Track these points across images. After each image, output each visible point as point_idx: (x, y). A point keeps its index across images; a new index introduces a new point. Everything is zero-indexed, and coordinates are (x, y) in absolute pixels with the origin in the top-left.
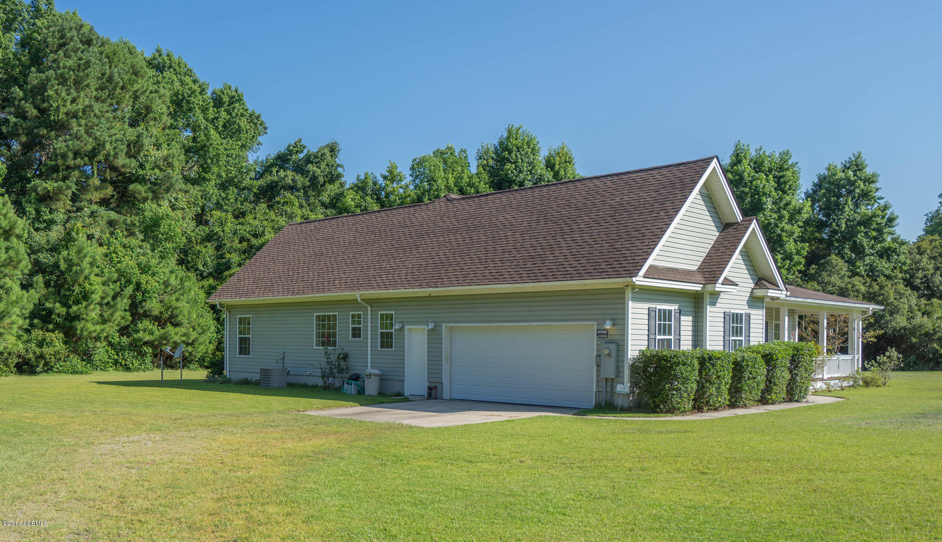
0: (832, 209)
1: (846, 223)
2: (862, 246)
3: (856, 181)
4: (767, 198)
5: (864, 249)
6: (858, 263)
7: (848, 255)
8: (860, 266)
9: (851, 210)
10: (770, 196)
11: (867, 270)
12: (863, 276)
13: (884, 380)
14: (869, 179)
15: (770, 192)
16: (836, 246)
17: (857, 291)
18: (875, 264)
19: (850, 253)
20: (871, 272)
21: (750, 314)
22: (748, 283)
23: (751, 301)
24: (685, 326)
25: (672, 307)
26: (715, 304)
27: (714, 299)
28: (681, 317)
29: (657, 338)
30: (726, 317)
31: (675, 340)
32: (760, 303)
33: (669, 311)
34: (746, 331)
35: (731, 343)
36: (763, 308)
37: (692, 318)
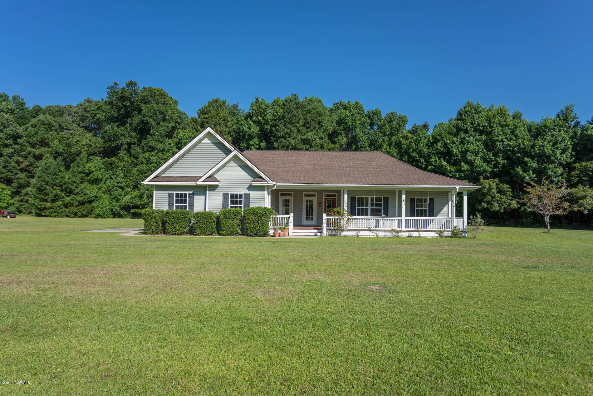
21: (249, 194)
22: (248, 180)
23: (252, 188)
24: (198, 200)
25: (187, 192)
26: (214, 190)
27: (213, 188)
28: (195, 197)
29: (175, 205)
30: (225, 196)
31: (189, 206)
32: (261, 188)
33: (185, 195)
34: (245, 202)
35: (229, 207)
36: (264, 191)
37: (204, 197)
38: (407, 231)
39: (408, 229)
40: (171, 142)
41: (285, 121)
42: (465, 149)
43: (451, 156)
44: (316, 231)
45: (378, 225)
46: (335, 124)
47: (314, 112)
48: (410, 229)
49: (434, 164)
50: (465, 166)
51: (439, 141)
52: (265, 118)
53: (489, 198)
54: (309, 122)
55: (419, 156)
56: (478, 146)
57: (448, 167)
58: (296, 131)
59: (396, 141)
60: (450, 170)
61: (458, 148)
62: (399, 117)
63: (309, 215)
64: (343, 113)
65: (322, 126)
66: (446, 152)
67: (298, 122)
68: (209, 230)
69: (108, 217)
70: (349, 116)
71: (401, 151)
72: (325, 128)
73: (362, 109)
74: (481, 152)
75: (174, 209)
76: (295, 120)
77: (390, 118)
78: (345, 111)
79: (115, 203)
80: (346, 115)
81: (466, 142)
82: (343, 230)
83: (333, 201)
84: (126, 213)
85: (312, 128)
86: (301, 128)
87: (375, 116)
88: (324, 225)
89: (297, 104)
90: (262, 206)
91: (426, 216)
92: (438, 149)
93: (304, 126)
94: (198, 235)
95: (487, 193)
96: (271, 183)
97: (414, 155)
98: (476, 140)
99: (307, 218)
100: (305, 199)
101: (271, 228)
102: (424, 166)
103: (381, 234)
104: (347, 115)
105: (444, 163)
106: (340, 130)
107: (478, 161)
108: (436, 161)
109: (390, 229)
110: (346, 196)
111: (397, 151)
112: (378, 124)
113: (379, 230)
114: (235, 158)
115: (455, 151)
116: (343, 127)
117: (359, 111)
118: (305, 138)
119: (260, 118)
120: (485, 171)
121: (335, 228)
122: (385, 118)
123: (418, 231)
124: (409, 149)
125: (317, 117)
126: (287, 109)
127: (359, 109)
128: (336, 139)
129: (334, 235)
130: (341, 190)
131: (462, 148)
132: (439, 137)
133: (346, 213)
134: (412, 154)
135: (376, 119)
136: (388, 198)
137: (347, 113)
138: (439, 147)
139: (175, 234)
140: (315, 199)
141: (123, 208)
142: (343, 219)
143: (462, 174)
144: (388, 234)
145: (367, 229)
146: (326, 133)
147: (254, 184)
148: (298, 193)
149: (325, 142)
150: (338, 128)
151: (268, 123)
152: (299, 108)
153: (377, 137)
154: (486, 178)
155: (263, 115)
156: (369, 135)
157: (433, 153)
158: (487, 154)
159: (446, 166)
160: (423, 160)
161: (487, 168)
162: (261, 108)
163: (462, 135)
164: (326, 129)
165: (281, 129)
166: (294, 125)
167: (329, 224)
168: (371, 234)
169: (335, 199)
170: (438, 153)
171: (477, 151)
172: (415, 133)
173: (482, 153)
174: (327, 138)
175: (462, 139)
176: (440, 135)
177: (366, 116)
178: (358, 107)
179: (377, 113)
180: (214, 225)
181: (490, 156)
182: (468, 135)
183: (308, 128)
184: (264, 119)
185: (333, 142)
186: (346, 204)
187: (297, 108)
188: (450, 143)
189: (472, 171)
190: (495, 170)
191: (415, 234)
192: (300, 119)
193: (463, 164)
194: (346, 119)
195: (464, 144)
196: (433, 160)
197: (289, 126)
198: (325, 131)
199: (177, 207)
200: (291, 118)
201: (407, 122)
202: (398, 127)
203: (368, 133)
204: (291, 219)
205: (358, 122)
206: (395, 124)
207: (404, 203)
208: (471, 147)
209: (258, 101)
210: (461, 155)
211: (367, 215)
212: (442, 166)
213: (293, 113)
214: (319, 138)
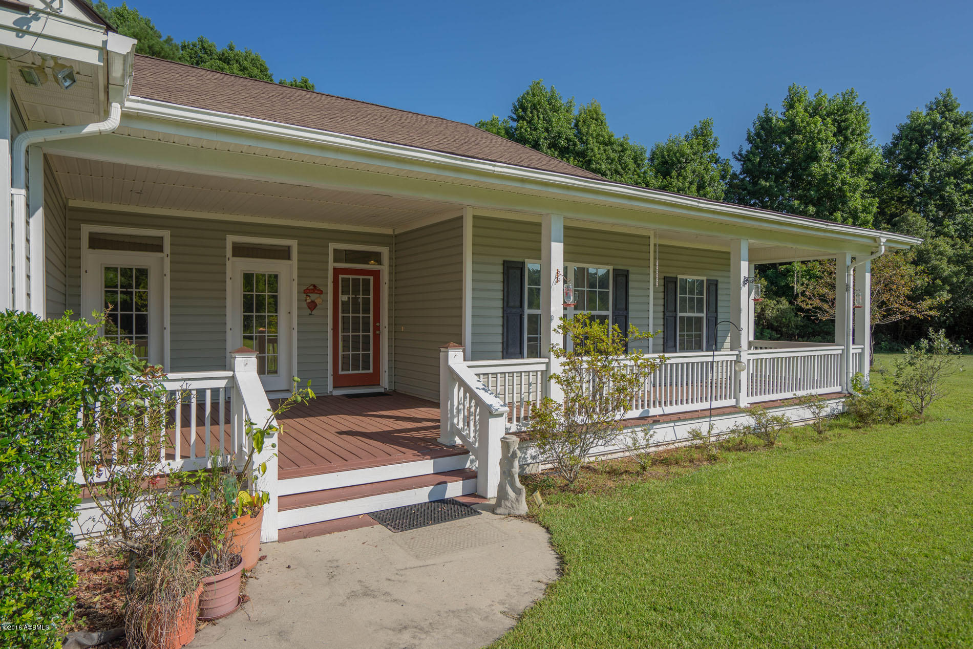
0: (913, 160)
1: (931, 174)
2: (953, 202)
3: (943, 123)
4: (822, 144)
5: (955, 204)
6: (946, 222)
7: (934, 212)
8: (949, 225)
9: (937, 158)
10: (826, 142)
11: (958, 230)
12: (952, 237)
13: (919, 401)
14: (962, 120)
15: (827, 137)
16: (917, 202)
17: (941, 253)
18: (969, 222)
19: (935, 209)
20: (963, 231)
83: (367, 282)
100: (236, 268)
136: (627, 274)
169: (376, 274)
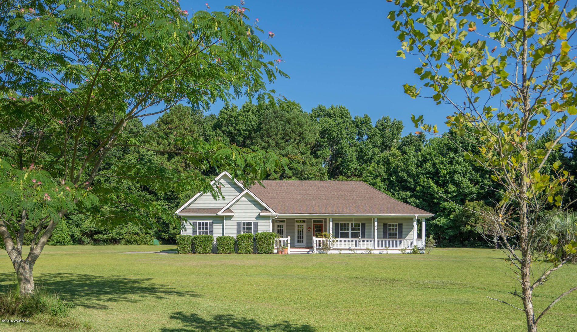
21: (257, 223)
22: (256, 211)
23: (259, 217)
24: (217, 227)
25: (208, 221)
26: (230, 219)
27: (229, 218)
28: (214, 224)
29: (198, 231)
30: (239, 224)
31: (209, 232)
32: (267, 218)
33: (206, 223)
34: (254, 228)
35: (242, 233)
36: (269, 220)
37: (221, 224)
38: (378, 250)
39: (379, 248)
40: (132, 158)
41: (262, 133)
42: (453, 169)
43: (440, 177)
44: (308, 250)
45: (357, 245)
46: (318, 136)
47: (294, 122)
48: (381, 248)
49: (422, 184)
50: (452, 187)
51: (428, 160)
52: (237, 128)
53: (473, 220)
54: (289, 134)
55: (408, 175)
56: (465, 166)
57: (435, 188)
58: (274, 145)
59: (385, 159)
60: (438, 191)
61: (446, 169)
62: (393, 124)
63: (300, 239)
64: (327, 122)
65: (303, 138)
66: (434, 172)
67: (276, 135)
68: (229, 250)
69: (68, 244)
70: (333, 126)
71: (389, 170)
72: (306, 140)
73: (348, 116)
74: (469, 172)
75: (198, 234)
76: (273, 131)
77: (382, 125)
78: (329, 120)
79: (75, 229)
80: (330, 124)
81: (454, 163)
82: (329, 249)
83: (320, 226)
84: (88, 239)
85: (292, 140)
86: (280, 141)
87: (363, 125)
88: (315, 245)
89: (275, 113)
90: (267, 231)
91: (396, 238)
92: (426, 169)
93: (283, 138)
94: (221, 253)
95: (471, 215)
96: (274, 214)
97: (403, 174)
98: (464, 160)
99: (298, 242)
100: (296, 225)
101: (276, 249)
102: (412, 186)
103: (359, 252)
104: (331, 126)
105: (432, 184)
106: (324, 142)
107: (466, 182)
108: (424, 182)
109: (365, 248)
110: (331, 223)
111: (385, 169)
112: (367, 134)
113: (357, 249)
114: (247, 195)
115: (443, 171)
116: (328, 138)
117: (345, 119)
118: (285, 153)
119: (231, 128)
120: (472, 193)
121: (324, 247)
122: (376, 127)
123: (386, 249)
124: (398, 167)
125: (297, 128)
126: (264, 118)
127: (345, 116)
128: (319, 153)
129: (322, 253)
130: (327, 218)
131: (450, 169)
132: (428, 157)
133: (331, 236)
134: (399, 173)
135: (365, 128)
136: (365, 224)
137: (332, 123)
138: (428, 167)
139: (203, 253)
140: (305, 225)
141: (84, 234)
142: (329, 241)
143: (449, 196)
144: (364, 252)
145: (348, 248)
146: (308, 146)
147: (261, 214)
148: (291, 221)
149: (307, 158)
150: (322, 140)
151: (240, 134)
152: (277, 117)
153: (366, 149)
154: (472, 200)
155: (234, 125)
156: (357, 147)
157: (422, 173)
158: (475, 175)
159: (434, 187)
160: (411, 180)
161: (474, 190)
162: (232, 117)
163: (451, 154)
164: (308, 141)
165: (257, 143)
166: (273, 137)
167: (319, 245)
168: (351, 252)
169: (322, 225)
170: (427, 173)
171: (464, 172)
172: (409, 144)
173: (470, 174)
174: (309, 152)
175: (451, 159)
176: (429, 154)
177: (353, 122)
178: (344, 114)
179: (365, 121)
180: (233, 246)
181: (477, 177)
182: (457, 155)
183: (287, 141)
184: (235, 129)
185: (316, 156)
186: (331, 229)
187: (275, 118)
188: (438, 163)
189: (459, 193)
190: (481, 191)
191: (385, 252)
192: (279, 130)
193: (450, 185)
194: (330, 130)
195: (453, 164)
196: (422, 180)
197: (266, 139)
198: (307, 144)
199: (200, 233)
200: (268, 130)
201: (402, 129)
202: (391, 136)
203: (356, 144)
204: (289, 242)
205: (344, 132)
206: (388, 132)
207: (376, 228)
208: (459, 168)
209: (228, 107)
210: (449, 175)
211: (348, 237)
212: (430, 187)
213: (271, 124)
214: (301, 152)
